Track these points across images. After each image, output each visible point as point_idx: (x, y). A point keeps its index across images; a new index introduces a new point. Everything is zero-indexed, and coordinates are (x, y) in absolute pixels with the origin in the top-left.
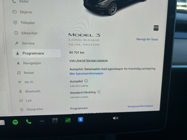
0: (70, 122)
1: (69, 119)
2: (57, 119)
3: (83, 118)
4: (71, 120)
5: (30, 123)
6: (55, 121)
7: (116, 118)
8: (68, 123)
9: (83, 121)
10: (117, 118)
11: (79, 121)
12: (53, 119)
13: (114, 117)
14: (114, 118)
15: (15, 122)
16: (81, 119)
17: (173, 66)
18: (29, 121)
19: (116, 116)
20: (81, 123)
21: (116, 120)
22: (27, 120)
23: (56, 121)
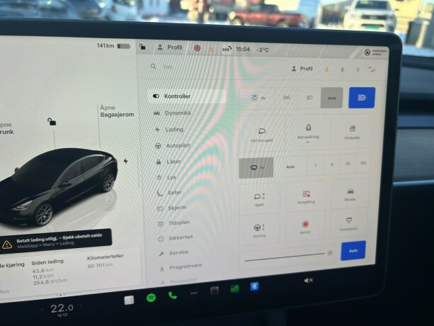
0: (238, 291)
1: (237, 287)
2: (217, 288)
3: (257, 283)
4: (240, 288)
5: (175, 297)
6: (214, 291)
7: (309, 280)
8: (235, 294)
9: (258, 289)
10: (311, 280)
11: (251, 289)
12: (212, 288)
13: (306, 279)
14: (306, 281)
15: (151, 297)
16: (255, 286)
18: (173, 295)
19: (310, 277)
20: (255, 292)
21: (310, 283)
22: (170, 294)
23: (216, 291)
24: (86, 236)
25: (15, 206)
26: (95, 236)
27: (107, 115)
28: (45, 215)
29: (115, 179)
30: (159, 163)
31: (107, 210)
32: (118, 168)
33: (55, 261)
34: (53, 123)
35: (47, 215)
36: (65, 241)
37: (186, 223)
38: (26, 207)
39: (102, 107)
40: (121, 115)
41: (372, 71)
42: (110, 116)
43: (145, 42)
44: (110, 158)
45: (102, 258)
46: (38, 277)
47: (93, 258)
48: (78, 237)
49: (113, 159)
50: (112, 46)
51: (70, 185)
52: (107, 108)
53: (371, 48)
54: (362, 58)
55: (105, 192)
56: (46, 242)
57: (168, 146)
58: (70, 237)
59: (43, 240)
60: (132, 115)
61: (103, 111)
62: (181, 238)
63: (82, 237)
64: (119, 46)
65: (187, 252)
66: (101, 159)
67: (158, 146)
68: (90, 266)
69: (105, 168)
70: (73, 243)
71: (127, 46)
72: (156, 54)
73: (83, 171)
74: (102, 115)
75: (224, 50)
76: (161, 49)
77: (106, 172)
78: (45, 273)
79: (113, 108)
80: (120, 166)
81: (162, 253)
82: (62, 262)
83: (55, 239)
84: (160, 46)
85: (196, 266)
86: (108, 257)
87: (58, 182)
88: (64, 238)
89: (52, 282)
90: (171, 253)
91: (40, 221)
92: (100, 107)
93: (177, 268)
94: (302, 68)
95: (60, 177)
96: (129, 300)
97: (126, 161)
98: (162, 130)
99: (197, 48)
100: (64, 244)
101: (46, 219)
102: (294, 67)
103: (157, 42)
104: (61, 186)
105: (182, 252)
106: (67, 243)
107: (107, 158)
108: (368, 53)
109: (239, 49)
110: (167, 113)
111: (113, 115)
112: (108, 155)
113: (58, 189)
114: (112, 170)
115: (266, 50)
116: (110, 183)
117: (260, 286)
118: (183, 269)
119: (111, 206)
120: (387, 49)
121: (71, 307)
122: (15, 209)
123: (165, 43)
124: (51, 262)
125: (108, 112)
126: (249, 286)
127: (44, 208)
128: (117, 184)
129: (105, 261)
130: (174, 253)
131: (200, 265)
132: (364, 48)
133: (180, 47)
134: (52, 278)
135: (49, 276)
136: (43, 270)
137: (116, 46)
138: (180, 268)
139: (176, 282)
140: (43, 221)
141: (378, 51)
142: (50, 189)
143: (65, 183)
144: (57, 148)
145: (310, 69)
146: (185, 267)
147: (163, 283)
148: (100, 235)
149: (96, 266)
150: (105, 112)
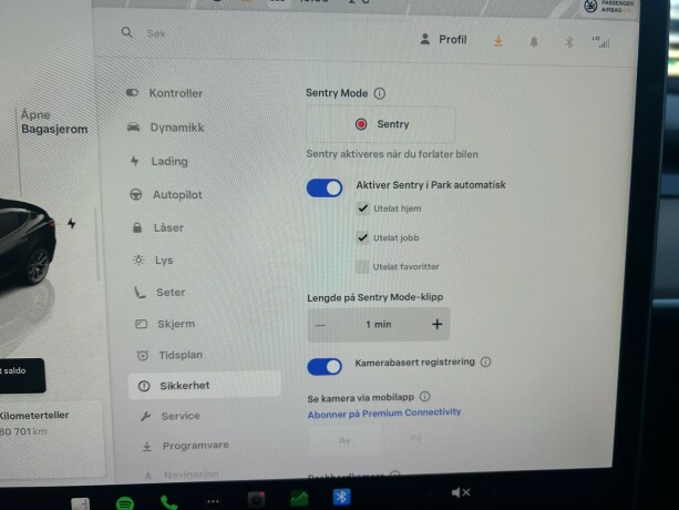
0: (306, 503)
1: (304, 495)
2: (262, 494)
3: (349, 490)
4: (311, 498)
5: (174, 507)
6: (256, 501)
7: (462, 492)
9: (349, 503)
10: (466, 492)
11: (335, 503)
12: (251, 495)
13: (456, 489)
14: (456, 493)
15: (125, 504)
16: (342, 496)
17: (657, 302)
18: (170, 502)
19: (463, 487)
21: (463, 498)
22: (164, 499)
23: (260, 501)
26: (11, 372)
27: (34, 130)
29: (50, 259)
30: (137, 229)
31: (36, 321)
32: (57, 237)
37: (194, 356)
39: (24, 114)
40: (61, 130)
41: (603, 46)
42: (41, 131)
44: (41, 217)
45: (27, 417)
47: (8, 416)
49: (47, 218)
52: (33, 116)
54: (579, 17)
55: (32, 284)
57: (156, 195)
60: (84, 129)
61: (26, 121)
62: (185, 386)
65: (197, 416)
66: (22, 218)
67: (136, 195)
68: (3, 433)
69: (31, 236)
74: (25, 128)
77: (33, 244)
79: (47, 116)
80: (61, 232)
81: (146, 416)
85: (217, 446)
86: (37, 416)
90: (165, 416)
92: (20, 114)
93: (178, 447)
94: (442, 38)
96: (80, 507)
97: (71, 224)
98: (144, 162)
102: (425, 36)
105: (188, 416)
107: (34, 217)
108: (592, 6)
110: (154, 127)
111: (47, 130)
112: (36, 210)
114: (44, 240)
116: (41, 268)
117: (354, 497)
118: (190, 450)
119: (42, 313)
125: (36, 123)
126: (330, 496)
128: (54, 270)
129: (31, 423)
130: (171, 417)
131: (226, 445)
138: (185, 447)
139: (175, 475)
141: (615, 3)
145: (461, 39)
146: (195, 446)
147: (148, 475)
148: (21, 371)
149: (14, 432)
150: (31, 124)
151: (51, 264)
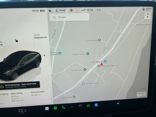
2: (81, 105)
3: (97, 104)
4: (90, 106)
5: (65, 108)
6: (80, 106)
8: (88, 108)
11: (95, 106)
12: (79, 105)
14: (118, 103)
15: (55, 108)
16: (96, 105)
18: (64, 107)
20: (96, 107)
22: (63, 107)
23: (81, 106)
24: (30, 84)
25: (4, 72)
26: (34, 84)
27: (37, 38)
28: (15, 76)
29: (40, 62)
31: (38, 74)
33: (19, 93)
34: (17, 41)
35: (16, 76)
36: (22, 86)
38: (8, 73)
39: (35, 35)
40: (42, 38)
42: (38, 38)
43: (51, 9)
44: (38, 54)
45: (37, 92)
46: (13, 99)
47: (33, 92)
48: (27, 84)
49: (40, 55)
50: (38, 11)
51: (24, 64)
52: (37, 35)
53: (145, 8)
54: (141, 12)
55: (37, 67)
56: (15, 86)
58: (24, 84)
59: (15, 85)
60: (46, 37)
61: (35, 36)
63: (29, 84)
64: (41, 11)
66: (35, 55)
68: (32, 95)
69: (37, 58)
70: (25, 87)
71: (44, 11)
72: (55, 13)
73: (28, 59)
74: (35, 38)
75: (82, 10)
76: (57, 11)
77: (37, 60)
78: (16, 97)
79: (39, 35)
80: (42, 57)
82: (22, 93)
83: (19, 85)
84: (57, 10)
86: (38, 92)
87: (19, 63)
88: (22, 84)
89: (18, 101)
91: (13, 78)
92: (34, 35)
95: (20, 62)
96: (47, 109)
97: (44, 55)
99: (71, 10)
100: (22, 87)
101: (16, 77)
103: (55, 9)
104: (20, 65)
106: (23, 86)
107: (37, 54)
108: (144, 10)
109: (88, 10)
111: (39, 38)
112: (38, 53)
113: (19, 66)
114: (39, 59)
115: (100, 10)
116: (39, 64)
117: (98, 105)
119: (39, 73)
120: (152, 8)
121: (25, 110)
122: (4, 73)
123: (58, 9)
124: (18, 93)
125: (37, 36)
126: (94, 105)
127: (15, 73)
132: (142, 8)
133: (64, 10)
134: (18, 99)
135: (17, 98)
136: (15, 96)
137: (40, 11)
140: (15, 78)
141: (148, 9)
142: (17, 66)
143: (22, 64)
144: (19, 51)
148: (35, 84)
149: (34, 95)
150: (36, 37)
151: (41, 63)
